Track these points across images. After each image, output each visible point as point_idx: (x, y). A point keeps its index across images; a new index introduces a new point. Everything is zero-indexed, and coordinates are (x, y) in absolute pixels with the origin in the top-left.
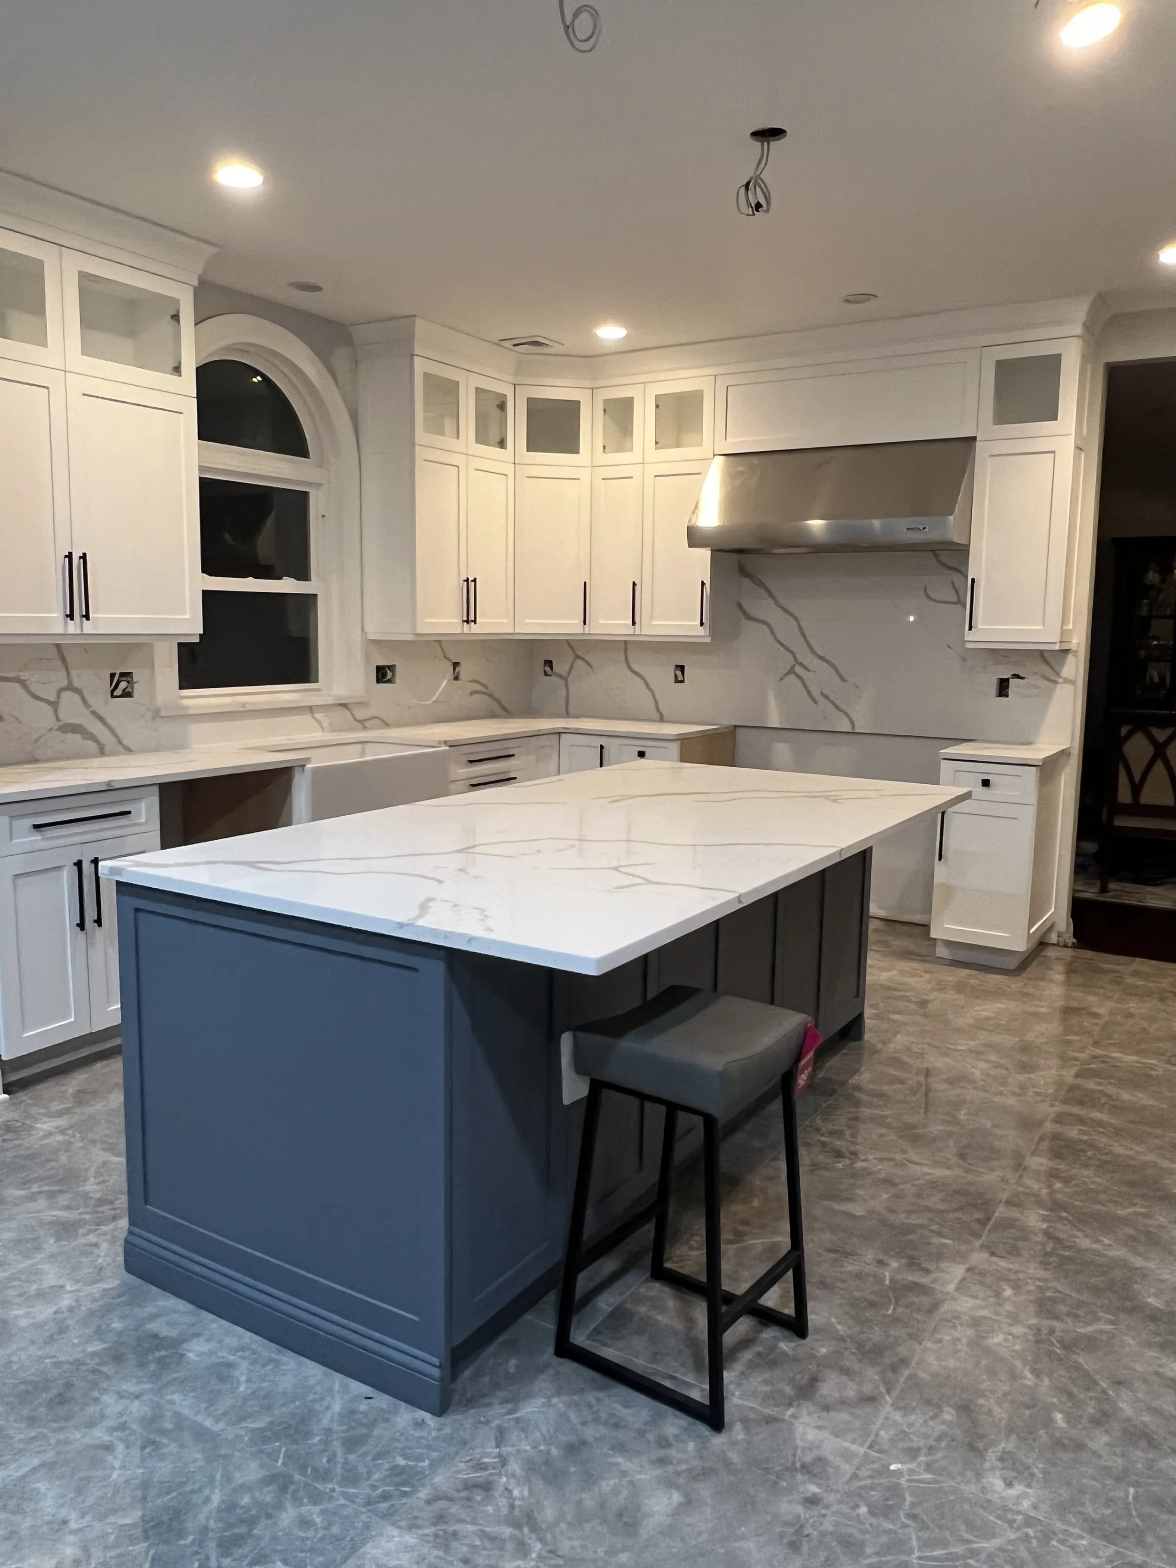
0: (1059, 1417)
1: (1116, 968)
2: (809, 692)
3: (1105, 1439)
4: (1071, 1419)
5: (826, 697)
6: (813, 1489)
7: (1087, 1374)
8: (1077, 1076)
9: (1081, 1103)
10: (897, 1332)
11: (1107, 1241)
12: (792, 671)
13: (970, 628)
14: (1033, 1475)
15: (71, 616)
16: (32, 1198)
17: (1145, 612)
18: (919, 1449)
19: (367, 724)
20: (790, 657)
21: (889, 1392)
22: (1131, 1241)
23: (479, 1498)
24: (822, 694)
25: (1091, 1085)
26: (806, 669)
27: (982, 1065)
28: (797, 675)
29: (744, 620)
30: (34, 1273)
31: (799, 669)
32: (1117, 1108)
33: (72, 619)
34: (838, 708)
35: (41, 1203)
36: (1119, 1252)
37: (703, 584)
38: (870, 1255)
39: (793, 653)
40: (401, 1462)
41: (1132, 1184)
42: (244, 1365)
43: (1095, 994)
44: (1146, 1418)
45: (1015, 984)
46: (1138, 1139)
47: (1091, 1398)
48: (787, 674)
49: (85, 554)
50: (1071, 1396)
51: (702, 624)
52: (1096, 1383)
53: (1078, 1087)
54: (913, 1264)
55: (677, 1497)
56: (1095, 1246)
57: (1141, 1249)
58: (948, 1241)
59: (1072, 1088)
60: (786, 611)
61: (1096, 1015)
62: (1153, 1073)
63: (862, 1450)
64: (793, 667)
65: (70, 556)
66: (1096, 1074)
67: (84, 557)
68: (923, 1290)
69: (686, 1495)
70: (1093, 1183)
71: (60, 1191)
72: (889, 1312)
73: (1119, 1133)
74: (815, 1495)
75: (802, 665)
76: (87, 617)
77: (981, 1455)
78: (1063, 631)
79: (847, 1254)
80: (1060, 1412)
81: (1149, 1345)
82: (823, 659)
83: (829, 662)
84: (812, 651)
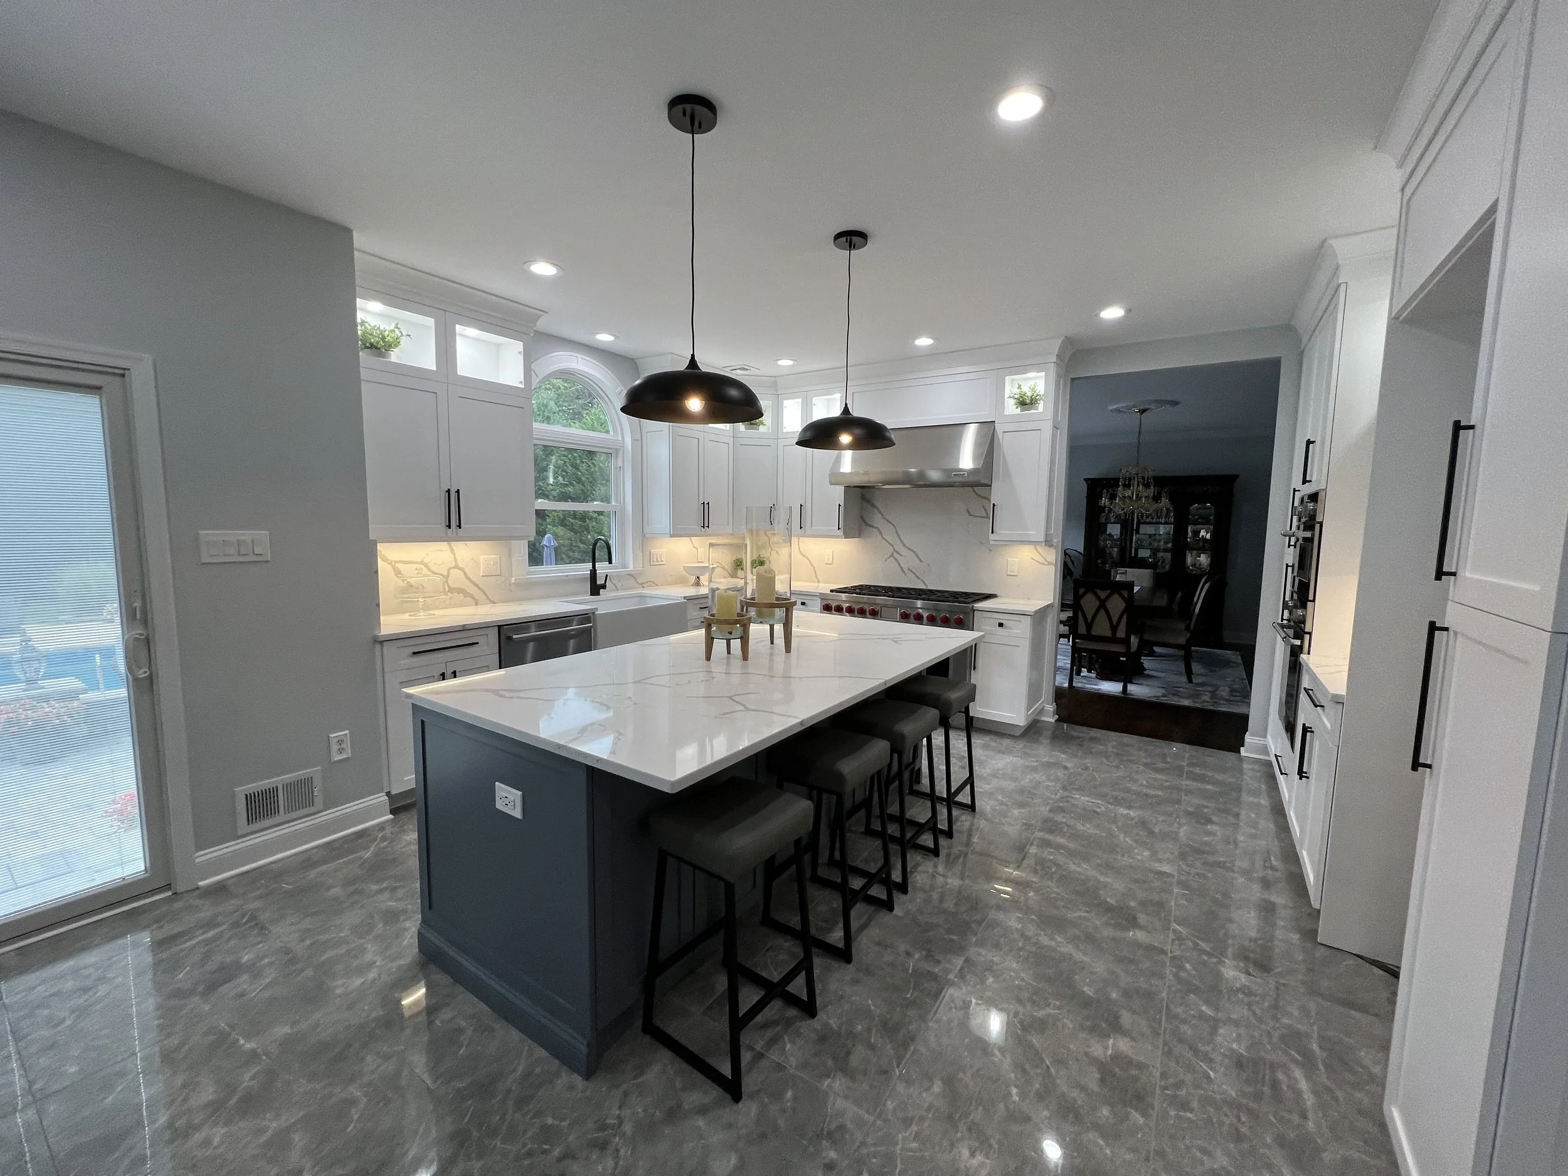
0: (1014, 1091)
1: (1081, 735)
2: (902, 568)
3: (1046, 1113)
4: (1023, 1095)
5: (911, 571)
6: (833, 1155)
7: (1037, 1053)
8: (1050, 811)
9: (1051, 831)
10: (911, 1013)
11: (1059, 939)
12: (892, 555)
13: (993, 532)
14: (990, 1146)
15: (449, 526)
16: (380, 891)
17: (1103, 521)
18: (912, 1118)
19: (644, 585)
20: (891, 548)
21: (898, 1067)
22: (1075, 940)
23: (594, 1157)
24: (909, 569)
25: (1059, 818)
26: (899, 554)
27: (992, 802)
28: (895, 558)
29: (864, 526)
30: (362, 950)
31: (895, 555)
32: (1075, 836)
33: (450, 528)
34: (918, 577)
35: (386, 895)
36: (1067, 949)
37: (839, 505)
38: (902, 947)
39: (892, 546)
40: (550, 1121)
41: (1078, 893)
42: (469, 1032)
43: (1065, 753)
44: (1075, 1093)
45: (1020, 745)
46: (1086, 858)
47: (1037, 1075)
48: (890, 557)
49: (458, 490)
50: (1024, 1071)
51: (839, 529)
52: (1042, 1060)
53: (1051, 820)
54: (929, 956)
55: (733, 1160)
56: (1078, 869)
57: (1082, 947)
58: (955, 937)
59: (1046, 821)
60: (888, 521)
61: (1066, 768)
62: (1098, 810)
63: (871, 1119)
64: (893, 554)
65: (449, 491)
66: (1062, 810)
67: (458, 491)
68: (935, 978)
69: (741, 1158)
70: (1054, 892)
71: (400, 886)
72: (909, 996)
73: (1072, 854)
74: (832, 1161)
75: (897, 552)
76: (460, 526)
77: (955, 1127)
78: (1047, 535)
79: (886, 947)
80: (1016, 1086)
81: (1082, 1028)
82: (909, 549)
83: (912, 551)
84: (904, 545)
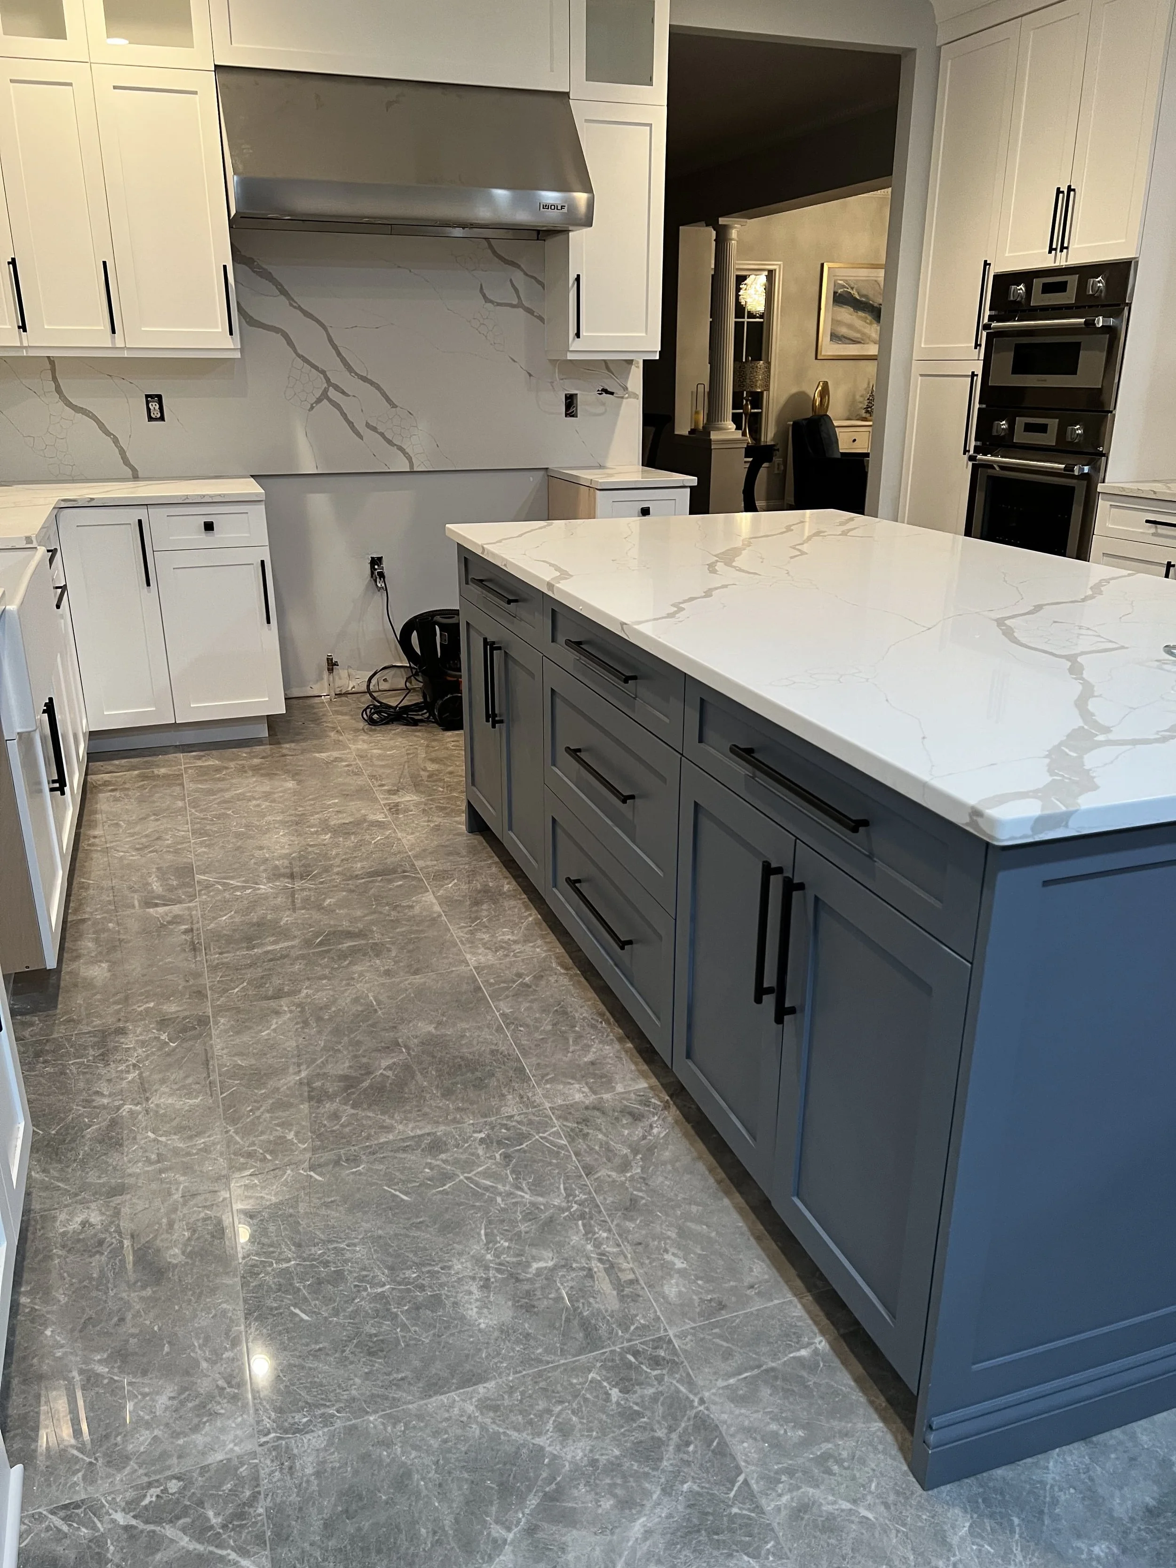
2: (351, 424)
5: (374, 429)
12: (325, 395)
20: (320, 378)
24: (368, 425)
26: (343, 393)
28: (330, 401)
29: (246, 327)
31: (332, 393)
34: (390, 442)
37: (223, 268)
39: (323, 372)
48: (319, 401)
51: (231, 331)
60: (307, 314)
64: (325, 391)
75: (337, 388)
82: (364, 379)
83: (372, 383)
84: (350, 369)
